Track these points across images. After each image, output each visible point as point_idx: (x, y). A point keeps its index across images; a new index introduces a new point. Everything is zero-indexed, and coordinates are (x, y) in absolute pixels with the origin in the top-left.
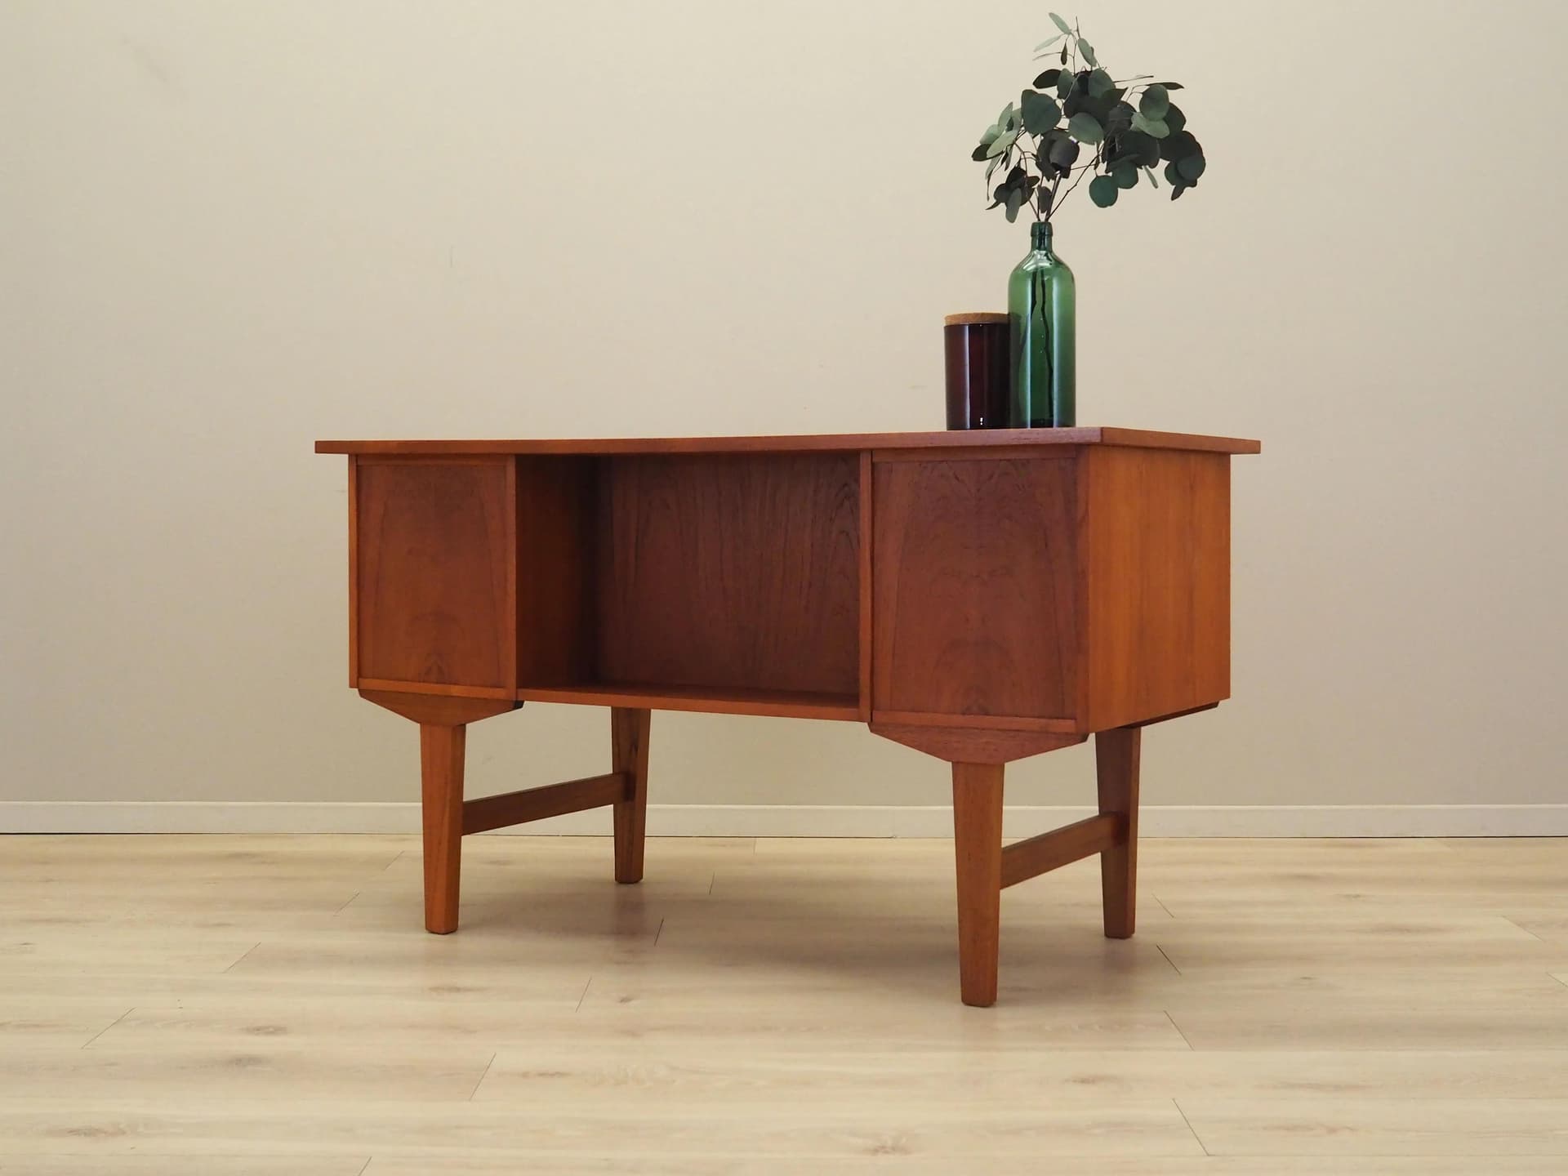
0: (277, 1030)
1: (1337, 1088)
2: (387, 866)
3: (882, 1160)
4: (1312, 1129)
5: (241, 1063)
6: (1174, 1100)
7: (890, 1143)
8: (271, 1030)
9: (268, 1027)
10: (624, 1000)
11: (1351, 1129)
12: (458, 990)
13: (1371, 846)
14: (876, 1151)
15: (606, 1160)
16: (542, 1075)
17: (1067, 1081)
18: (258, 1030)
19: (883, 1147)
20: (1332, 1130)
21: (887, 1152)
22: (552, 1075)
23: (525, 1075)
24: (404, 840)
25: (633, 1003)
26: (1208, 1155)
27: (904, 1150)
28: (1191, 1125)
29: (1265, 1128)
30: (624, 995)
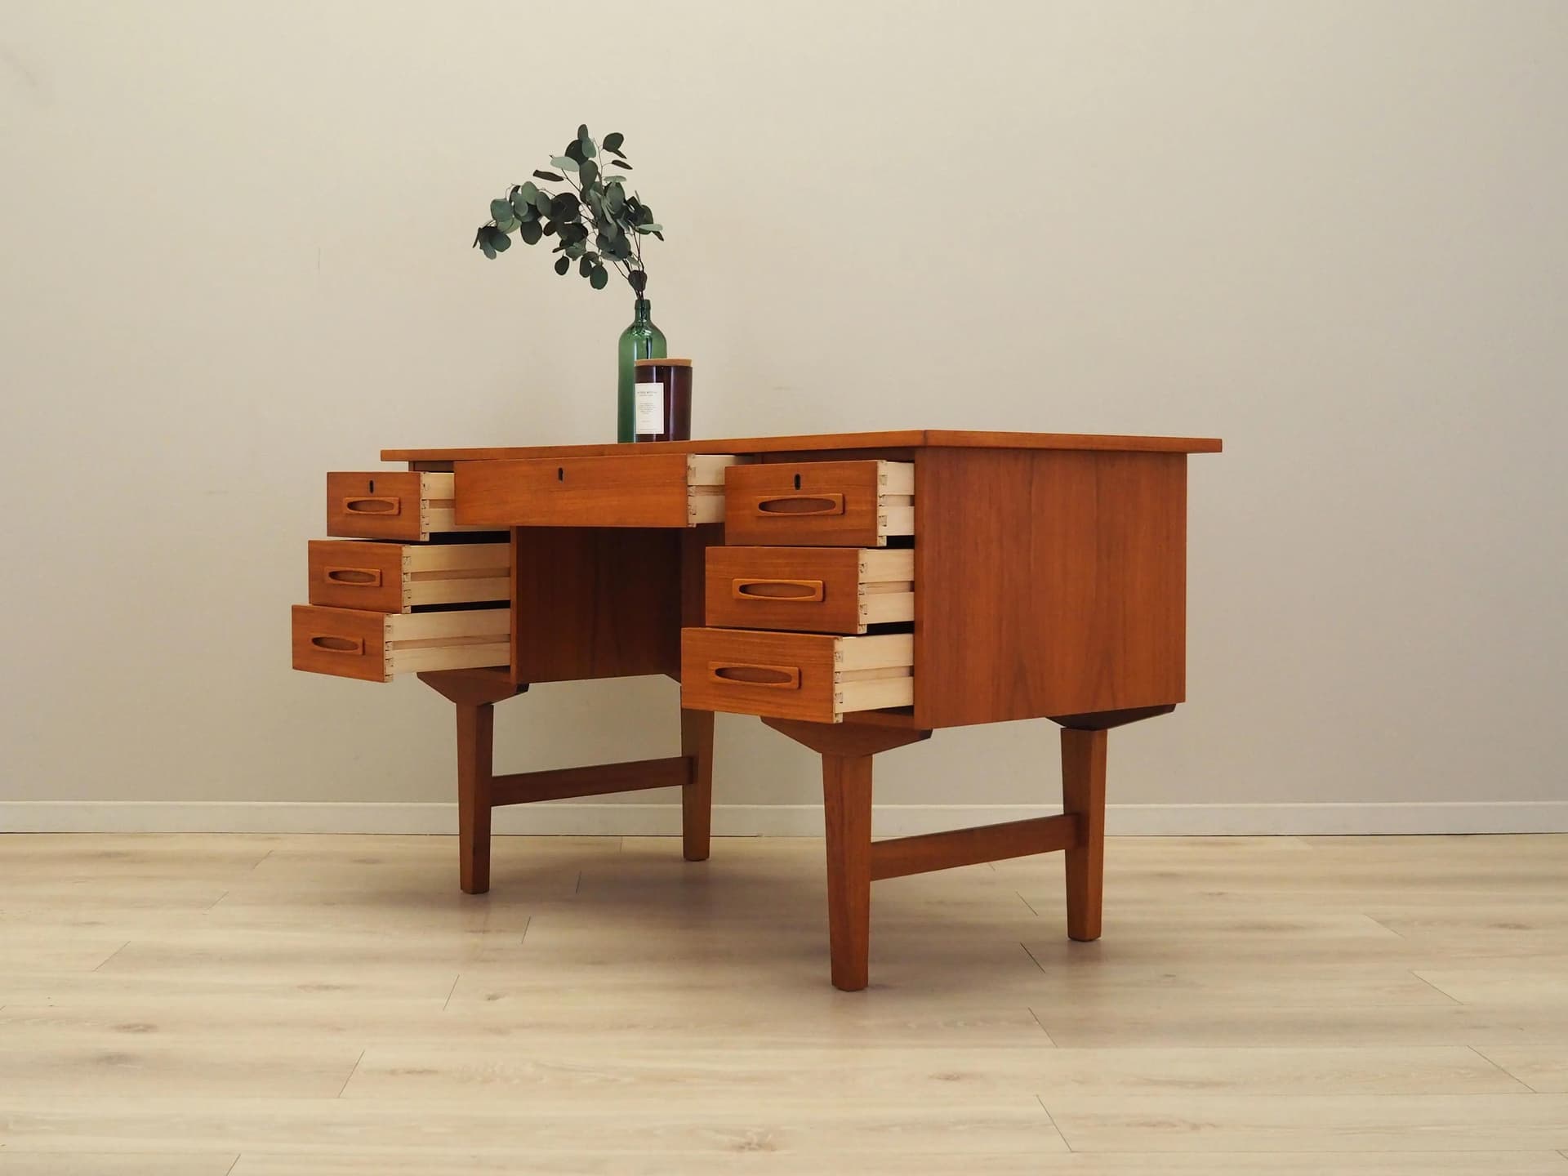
0: (147, 1028)
1: (1203, 1084)
2: (257, 864)
3: (748, 1155)
4: (1175, 1126)
5: (112, 1061)
6: (1037, 1096)
7: (755, 1140)
8: (141, 1027)
9: (137, 1025)
10: (491, 998)
11: (1214, 1126)
12: (327, 988)
13: (1233, 844)
14: (741, 1148)
15: (474, 1157)
16: (410, 1072)
17: (931, 1077)
18: (128, 1028)
19: (749, 1144)
20: (1195, 1127)
21: (754, 1149)
22: (420, 1072)
23: (393, 1072)
24: (273, 839)
25: (500, 1000)
26: (1072, 1152)
27: (771, 1147)
28: (1055, 1121)
29: (1128, 1125)
30: (491, 993)
